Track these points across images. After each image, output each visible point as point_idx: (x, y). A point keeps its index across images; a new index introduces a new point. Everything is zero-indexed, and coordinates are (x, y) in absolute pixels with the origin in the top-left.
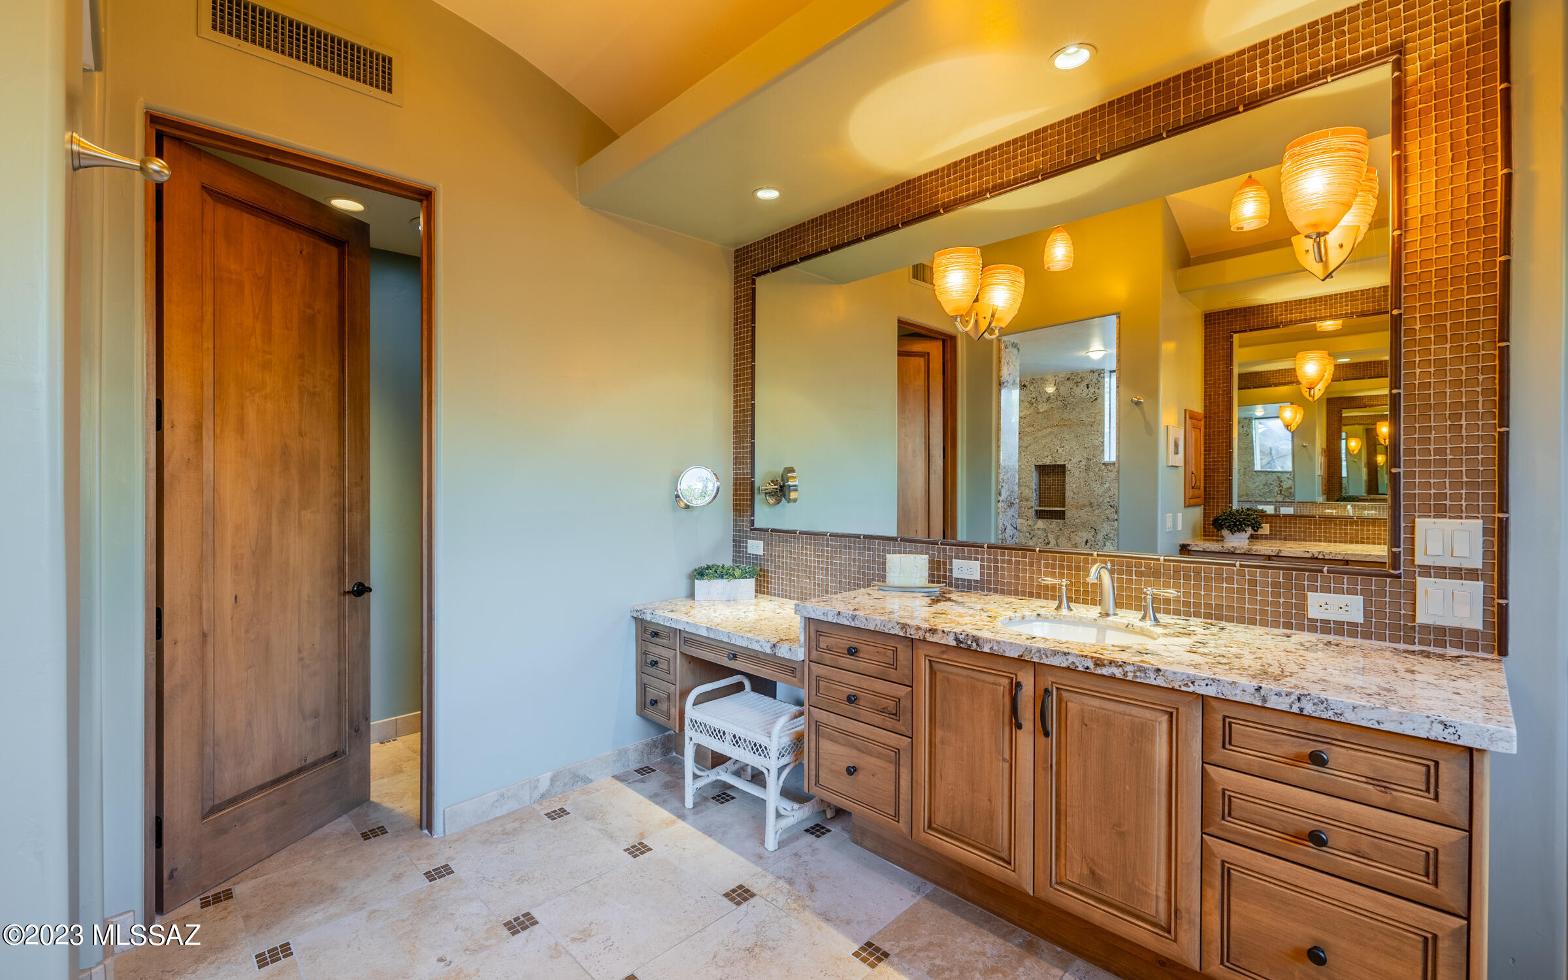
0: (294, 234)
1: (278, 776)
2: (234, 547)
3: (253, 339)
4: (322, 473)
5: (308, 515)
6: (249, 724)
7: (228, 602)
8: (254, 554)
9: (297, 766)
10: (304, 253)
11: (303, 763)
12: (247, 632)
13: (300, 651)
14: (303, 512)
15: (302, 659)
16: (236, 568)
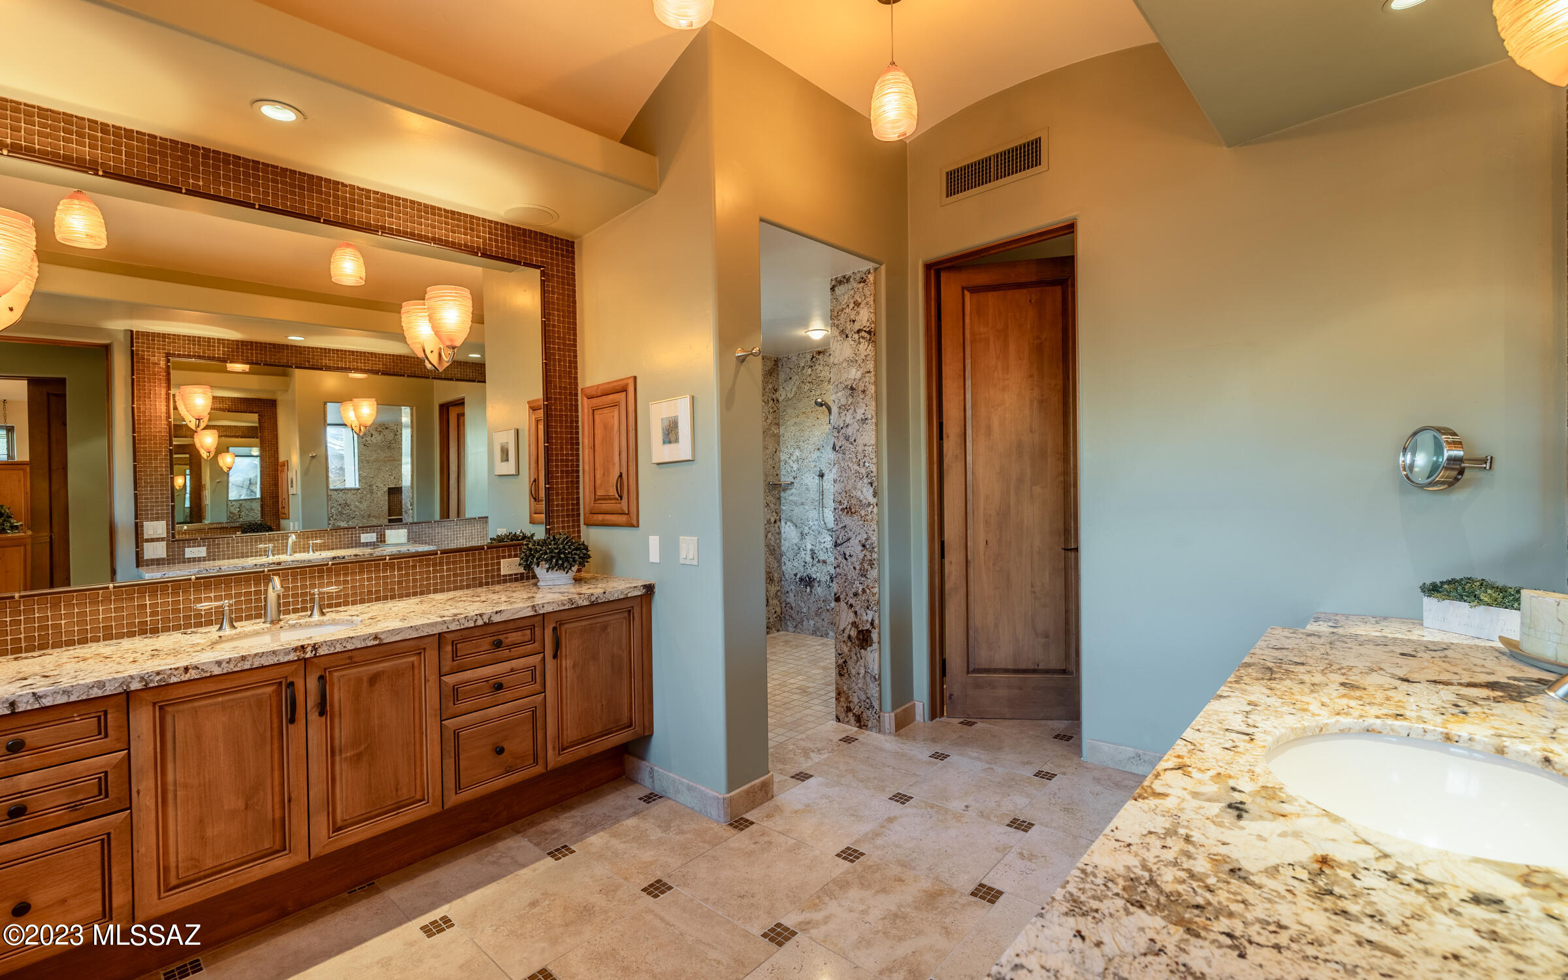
0: (1024, 291)
1: (1017, 667)
2: (985, 509)
3: (996, 373)
4: (1049, 459)
5: (1037, 489)
6: (996, 626)
7: (982, 544)
8: (998, 514)
9: (1031, 667)
10: (1033, 301)
11: (1036, 667)
12: (994, 565)
13: (1032, 586)
14: (1034, 488)
15: (1034, 592)
16: (986, 523)
